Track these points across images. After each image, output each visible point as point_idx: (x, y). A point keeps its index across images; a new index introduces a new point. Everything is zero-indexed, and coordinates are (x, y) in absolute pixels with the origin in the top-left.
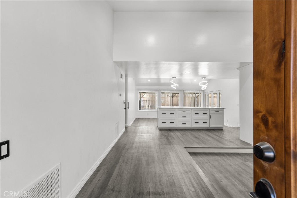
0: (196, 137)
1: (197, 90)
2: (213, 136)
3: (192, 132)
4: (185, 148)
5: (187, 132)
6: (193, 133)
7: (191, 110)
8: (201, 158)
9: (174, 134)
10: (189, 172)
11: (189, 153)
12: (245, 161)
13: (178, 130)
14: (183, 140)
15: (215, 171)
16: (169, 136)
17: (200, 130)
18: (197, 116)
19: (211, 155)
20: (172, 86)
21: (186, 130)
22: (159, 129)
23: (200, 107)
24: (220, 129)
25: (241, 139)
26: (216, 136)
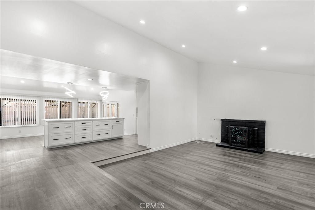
0: (101, 150)
1: (94, 100)
2: (116, 146)
3: (94, 146)
4: (92, 163)
5: (88, 146)
6: (96, 146)
7: (92, 121)
8: (110, 169)
9: (73, 151)
10: (105, 184)
11: (99, 167)
12: (144, 161)
13: (76, 146)
14: (87, 155)
15: (126, 176)
16: (67, 155)
17: (102, 142)
18: (98, 127)
19: (119, 163)
20: (67, 93)
21: (87, 145)
22: (48, 149)
23: (98, 118)
24: (120, 139)
25: (138, 144)
26: (119, 145)
